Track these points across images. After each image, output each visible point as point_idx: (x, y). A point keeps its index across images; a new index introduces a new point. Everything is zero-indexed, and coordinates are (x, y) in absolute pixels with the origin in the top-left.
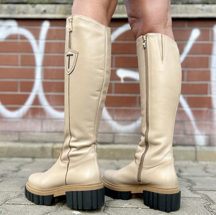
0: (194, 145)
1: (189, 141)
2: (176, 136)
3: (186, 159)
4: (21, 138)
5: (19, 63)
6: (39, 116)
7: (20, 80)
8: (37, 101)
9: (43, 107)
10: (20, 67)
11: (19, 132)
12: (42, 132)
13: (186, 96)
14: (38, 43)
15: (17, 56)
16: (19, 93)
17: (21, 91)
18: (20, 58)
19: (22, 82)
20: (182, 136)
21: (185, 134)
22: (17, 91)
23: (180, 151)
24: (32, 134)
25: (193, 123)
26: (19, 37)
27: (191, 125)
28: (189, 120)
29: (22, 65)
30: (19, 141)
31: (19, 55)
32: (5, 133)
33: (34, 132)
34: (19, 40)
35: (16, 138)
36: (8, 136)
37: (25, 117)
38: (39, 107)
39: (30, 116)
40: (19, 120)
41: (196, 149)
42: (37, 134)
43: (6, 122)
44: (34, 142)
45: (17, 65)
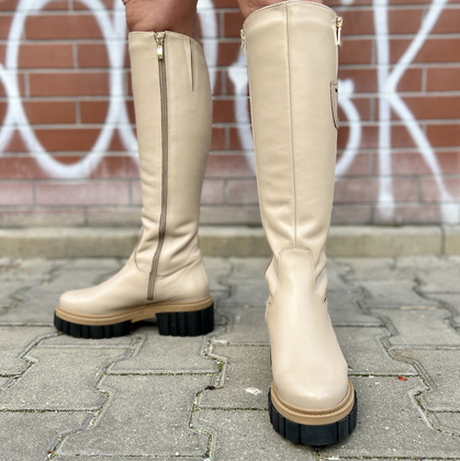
0: (438, 223)
1: (430, 215)
2: (402, 205)
3: (423, 253)
4: (91, 219)
5: (76, 64)
6: (122, 174)
7: (79, 99)
8: (116, 142)
9: (130, 154)
10: (77, 71)
11: (85, 208)
12: (131, 205)
13: (426, 123)
14: (112, 17)
15: (70, 47)
16: (79, 126)
17: (84, 121)
18: (75, 51)
19: (82, 103)
20: (415, 205)
21: (421, 200)
22: (73, 121)
23: (412, 237)
24: (112, 209)
25: (439, 179)
26: (71, 6)
27: (433, 182)
28: (429, 173)
29: (80, 67)
30: (86, 224)
31: (74, 43)
32: (55, 209)
33: (115, 206)
34: (71, 13)
35: (80, 219)
36: (64, 215)
37: (95, 176)
38: (122, 154)
39: (105, 174)
40: (84, 182)
41: (443, 231)
42: (121, 209)
43: (56, 187)
44: (116, 225)
45: (72, 67)
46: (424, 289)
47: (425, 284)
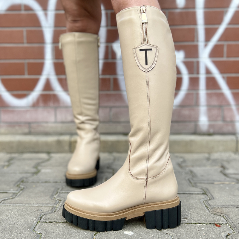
0: (234, 134)
1: (229, 129)
2: (212, 123)
3: (225, 151)
4: (33, 130)
5: (25, 41)
6: (51, 104)
7: (27, 61)
8: (48, 86)
9: (56, 93)
10: (26, 45)
11: (29, 124)
12: (56, 122)
13: (226, 75)
14: (46, 15)
15: (22, 31)
16: (26, 76)
17: (29, 74)
18: (25, 34)
19: (29, 64)
20: (220, 123)
21: (224, 120)
22: (23, 74)
23: (219, 141)
24: (45, 125)
25: (234, 108)
26: (23, 8)
27: (231, 110)
28: (228, 104)
29: (28, 43)
30: (30, 133)
31: (24, 30)
32: (12, 125)
33: (47, 122)
34: (23, 12)
35: (26, 130)
36: (17, 128)
37: (35, 105)
38: (51, 93)
39: (41, 104)
40: (29, 109)
41: (237, 138)
42: (50, 125)
43: (13, 112)
44: (47, 134)
45: (23, 43)
46: (227, 172)
47: (228, 169)
